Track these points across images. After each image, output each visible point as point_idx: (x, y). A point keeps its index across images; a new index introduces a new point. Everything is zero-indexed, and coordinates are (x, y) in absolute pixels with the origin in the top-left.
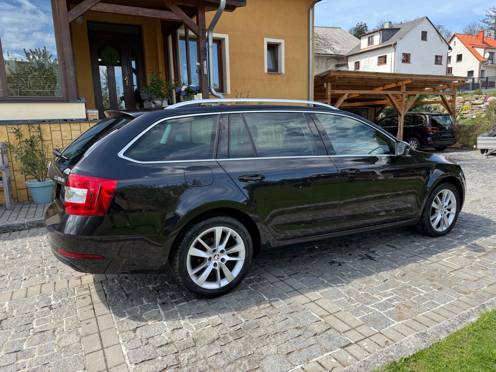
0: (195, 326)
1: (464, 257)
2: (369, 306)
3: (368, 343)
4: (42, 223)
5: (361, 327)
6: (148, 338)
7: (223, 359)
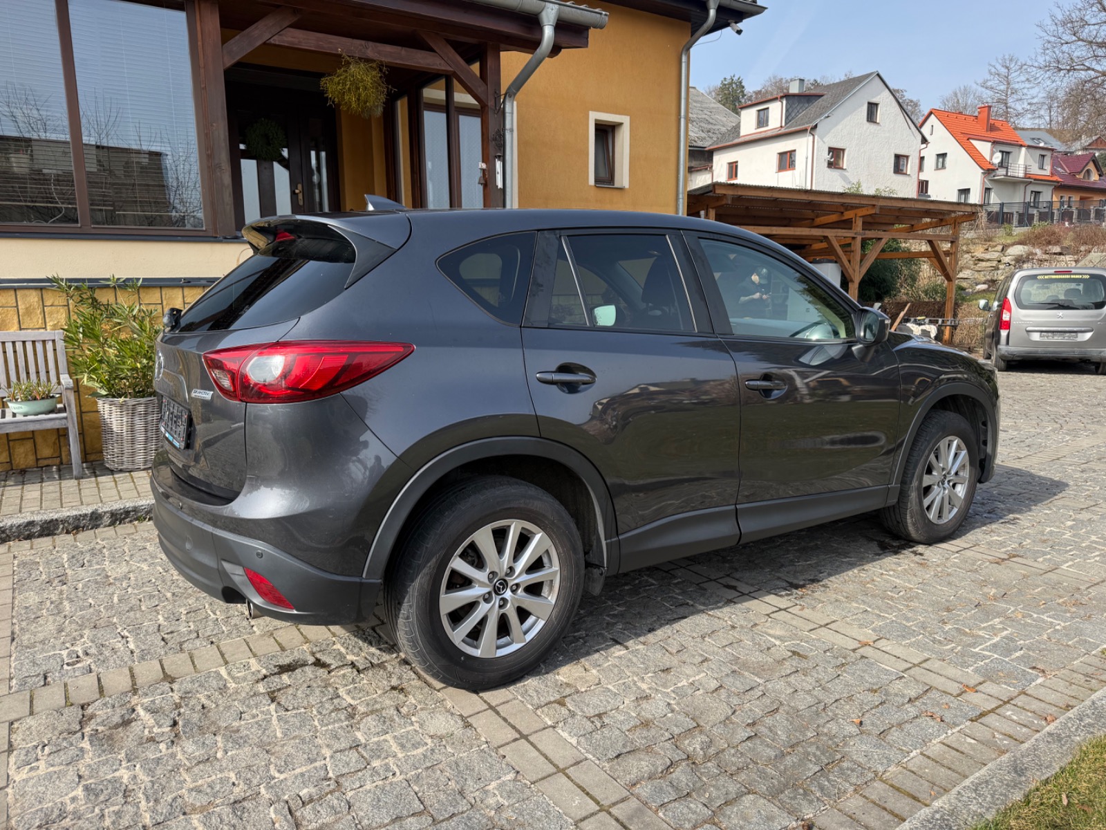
0: (673, 691)
1: (1096, 561)
2: (977, 650)
3: (1012, 710)
5: (985, 685)
6: (600, 716)
7: (768, 746)
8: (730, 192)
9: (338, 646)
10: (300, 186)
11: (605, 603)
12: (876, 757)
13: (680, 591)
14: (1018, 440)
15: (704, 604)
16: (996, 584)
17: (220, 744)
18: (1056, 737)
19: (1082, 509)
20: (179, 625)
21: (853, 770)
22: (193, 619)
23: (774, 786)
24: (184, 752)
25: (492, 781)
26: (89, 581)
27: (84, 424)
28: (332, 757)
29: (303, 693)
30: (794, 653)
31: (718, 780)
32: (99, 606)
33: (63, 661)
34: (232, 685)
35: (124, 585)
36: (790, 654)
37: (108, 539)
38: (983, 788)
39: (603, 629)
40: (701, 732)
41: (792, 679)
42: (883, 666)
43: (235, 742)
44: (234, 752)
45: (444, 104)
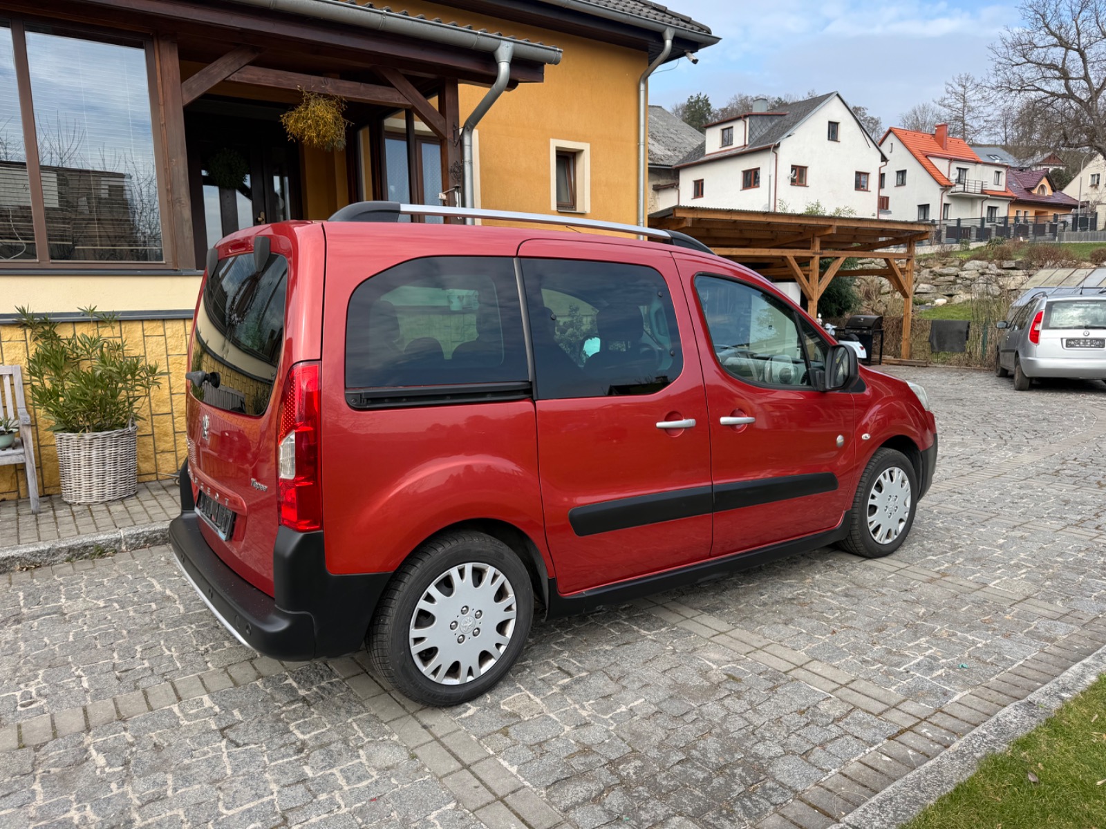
1: (1022, 578)
2: (901, 669)
3: (928, 728)
4: (155, 537)
5: (905, 703)
6: (540, 744)
7: (697, 768)
8: (690, 216)
9: (290, 681)
10: (262, 214)
11: (554, 630)
12: (797, 777)
13: (627, 617)
14: (962, 456)
15: (648, 630)
16: (928, 603)
17: (170, 782)
18: (961, 755)
19: (1015, 527)
20: (133, 663)
21: (774, 790)
22: (147, 656)
23: (699, 808)
24: (134, 791)
25: (432, 811)
26: (44, 619)
27: (42, 458)
28: (279, 792)
29: (253, 727)
30: (729, 676)
31: (648, 803)
32: (54, 645)
33: (16, 702)
34: (184, 723)
35: (80, 621)
36: (725, 677)
37: (66, 575)
38: (886, 805)
39: (550, 657)
40: (636, 758)
41: (726, 702)
42: (812, 687)
43: (185, 780)
44: (183, 790)
45: (405, 132)
